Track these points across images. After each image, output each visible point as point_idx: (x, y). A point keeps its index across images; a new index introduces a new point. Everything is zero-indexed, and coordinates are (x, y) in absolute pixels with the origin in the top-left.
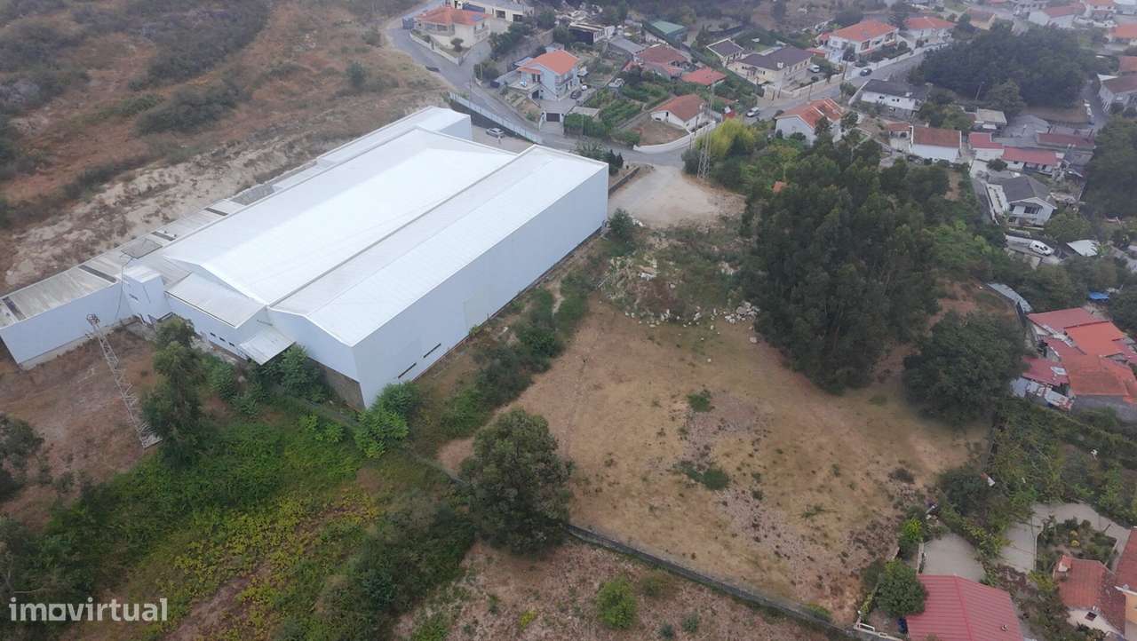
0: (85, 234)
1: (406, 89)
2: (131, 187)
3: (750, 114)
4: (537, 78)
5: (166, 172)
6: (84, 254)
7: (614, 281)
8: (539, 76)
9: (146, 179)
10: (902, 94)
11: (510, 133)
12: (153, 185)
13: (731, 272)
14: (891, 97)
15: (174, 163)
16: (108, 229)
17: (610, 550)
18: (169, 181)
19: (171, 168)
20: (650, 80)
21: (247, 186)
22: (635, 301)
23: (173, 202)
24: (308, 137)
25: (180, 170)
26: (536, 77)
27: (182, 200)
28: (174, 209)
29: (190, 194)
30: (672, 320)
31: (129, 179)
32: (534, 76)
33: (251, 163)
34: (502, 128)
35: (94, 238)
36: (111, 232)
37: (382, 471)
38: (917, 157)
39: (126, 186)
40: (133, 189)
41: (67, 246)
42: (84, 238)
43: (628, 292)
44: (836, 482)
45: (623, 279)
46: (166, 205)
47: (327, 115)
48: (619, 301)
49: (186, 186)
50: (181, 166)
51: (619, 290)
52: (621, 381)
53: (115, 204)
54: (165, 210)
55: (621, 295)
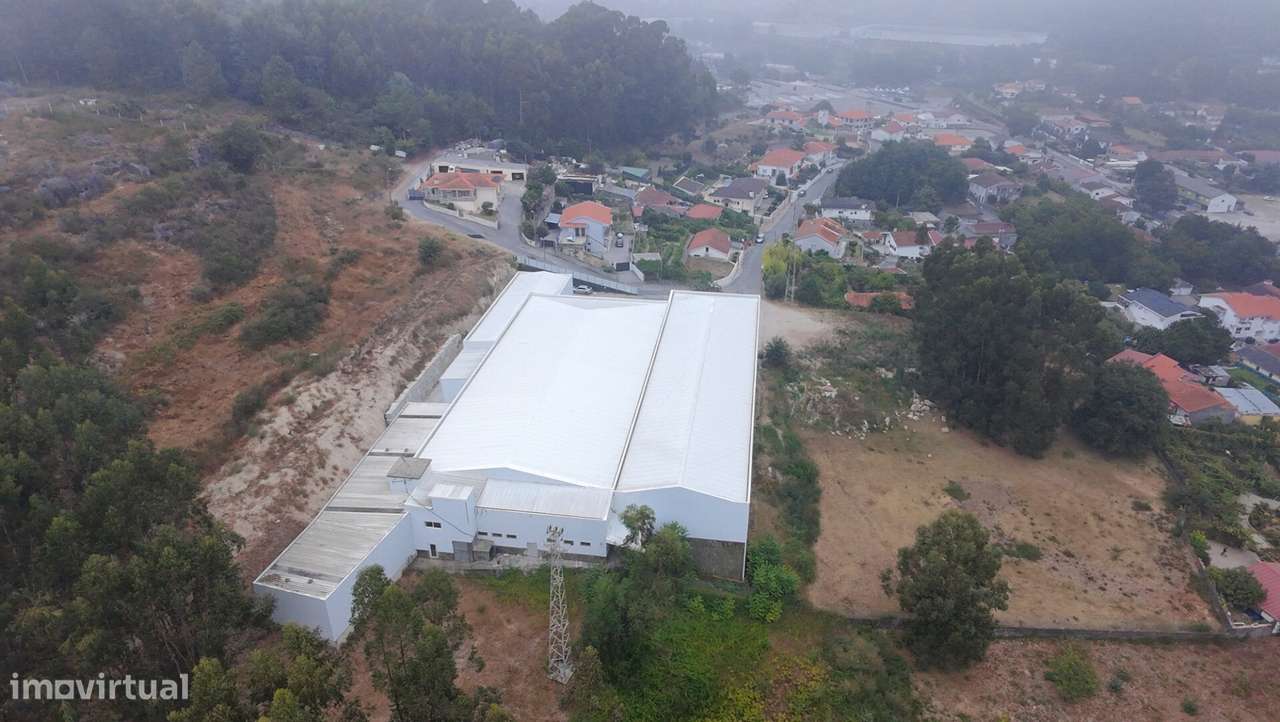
0: (286, 474)
1: (470, 259)
2: (296, 410)
3: (759, 240)
4: (580, 231)
5: (320, 385)
6: (298, 498)
7: (802, 406)
8: (583, 230)
9: (308, 398)
10: (858, 207)
11: (597, 289)
12: (318, 403)
13: (890, 375)
14: (849, 211)
15: (323, 374)
16: (307, 463)
17: (1011, 638)
18: (330, 396)
19: (324, 381)
20: (666, 222)
21: (403, 387)
22: (834, 419)
23: (351, 418)
24: (426, 323)
25: (332, 380)
26: (580, 233)
27: (357, 414)
28: (355, 426)
29: (360, 405)
30: (871, 429)
31: (290, 402)
32: (577, 230)
33: (394, 361)
34: (589, 285)
35: (298, 477)
36: (311, 465)
37: (790, 630)
38: (907, 258)
39: (290, 409)
40: (300, 412)
41: (276, 492)
42: (289, 479)
43: (822, 413)
44: (1105, 525)
45: (811, 402)
46: (346, 423)
47: (421, 297)
48: (817, 424)
49: (352, 398)
50: (333, 376)
51: (811, 413)
52: (884, 493)
53: (290, 433)
54: (348, 429)
55: (817, 417)
